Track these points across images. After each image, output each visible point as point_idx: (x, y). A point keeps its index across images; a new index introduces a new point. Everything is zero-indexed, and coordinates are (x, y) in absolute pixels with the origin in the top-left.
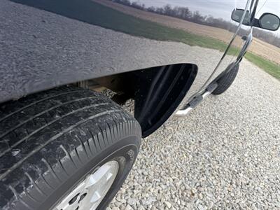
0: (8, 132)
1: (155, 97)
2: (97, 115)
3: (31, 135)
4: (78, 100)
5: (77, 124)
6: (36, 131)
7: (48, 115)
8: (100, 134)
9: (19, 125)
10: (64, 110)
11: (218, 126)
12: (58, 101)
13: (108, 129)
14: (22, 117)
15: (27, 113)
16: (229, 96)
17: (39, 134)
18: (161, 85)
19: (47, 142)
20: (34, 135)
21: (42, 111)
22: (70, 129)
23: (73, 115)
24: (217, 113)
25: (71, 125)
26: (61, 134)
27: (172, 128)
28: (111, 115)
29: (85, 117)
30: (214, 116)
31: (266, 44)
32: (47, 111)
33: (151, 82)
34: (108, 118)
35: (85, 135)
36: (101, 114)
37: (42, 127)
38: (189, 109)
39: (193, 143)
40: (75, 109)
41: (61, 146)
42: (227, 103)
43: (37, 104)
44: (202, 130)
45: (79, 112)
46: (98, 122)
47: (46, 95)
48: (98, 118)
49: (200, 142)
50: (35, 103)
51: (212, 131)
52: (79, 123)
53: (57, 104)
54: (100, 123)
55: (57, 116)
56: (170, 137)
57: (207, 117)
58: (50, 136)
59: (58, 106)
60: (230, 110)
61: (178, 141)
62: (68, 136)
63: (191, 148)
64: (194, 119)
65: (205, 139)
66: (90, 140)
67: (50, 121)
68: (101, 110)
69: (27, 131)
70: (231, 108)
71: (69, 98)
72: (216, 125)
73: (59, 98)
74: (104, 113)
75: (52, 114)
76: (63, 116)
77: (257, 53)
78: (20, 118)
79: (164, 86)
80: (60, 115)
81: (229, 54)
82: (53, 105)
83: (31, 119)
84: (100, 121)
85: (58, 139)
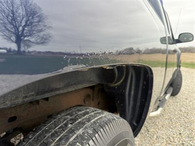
0: (40, 143)
1: (132, 103)
2: (96, 119)
3: (55, 141)
4: (80, 113)
5: (84, 127)
6: (58, 138)
7: (64, 126)
8: (102, 130)
9: (46, 137)
10: (74, 120)
11: (188, 117)
12: (68, 117)
13: (106, 126)
14: (47, 131)
15: (50, 128)
16: (185, 93)
17: (61, 139)
18: (132, 93)
19: (68, 144)
20: (57, 141)
21: (59, 125)
22: (80, 131)
23: (80, 122)
24: (182, 109)
25: (80, 128)
26: (75, 136)
27: (154, 130)
28: (105, 117)
29: (88, 121)
30: (181, 111)
31: (192, 54)
32: (62, 124)
33: (125, 92)
34: (104, 119)
35: (92, 132)
36: (98, 117)
37: (62, 135)
38: (160, 109)
39: (175, 136)
40: (80, 118)
41: (78, 144)
42: (186, 99)
43: (55, 122)
44: (177, 124)
45: (83, 119)
46: (98, 123)
47: (59, 115)
48: (97, 120)
49: (180, 134)
50: (53, 121)
51: (185, 122)
52: (85, 125)
53: (67, 118)
54: (100, 123)
55: (70, 125)
56: (155, 137)
57: (176, 113)
58: (68, 139)
59: (69, 119)
60: (191, 103)
61: (163, 138)
62: (80, 135)
63: (176, 141)
64: (167, 117)
65: (183, 130)
66: (97, 135)
67: (66, 129)
68: (97, 115)
69: (52, 139)
70: (191, 101)
71: (74, 113)
72: (186, 117)
73: (68, 114)
74: (100, 116)
75: (66, 125)
76: (74, 124)
77: (189, 61)
78: (46, 133)
79: (135, 93)
80: (71, 124)
81: (169, 67)
82: (65, 119)
83: (53, 131)
84: (99, 122)
85: (74, 139)
